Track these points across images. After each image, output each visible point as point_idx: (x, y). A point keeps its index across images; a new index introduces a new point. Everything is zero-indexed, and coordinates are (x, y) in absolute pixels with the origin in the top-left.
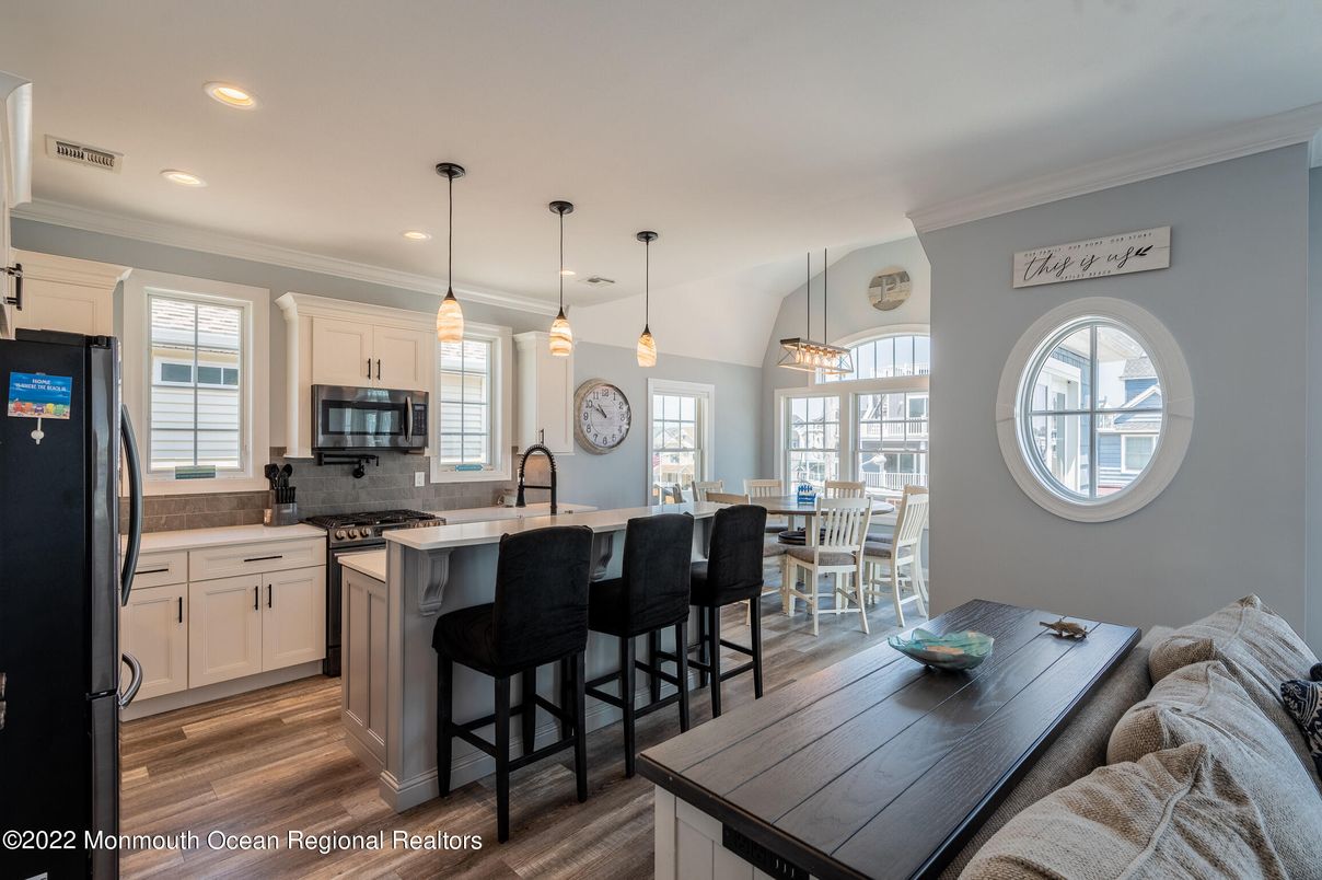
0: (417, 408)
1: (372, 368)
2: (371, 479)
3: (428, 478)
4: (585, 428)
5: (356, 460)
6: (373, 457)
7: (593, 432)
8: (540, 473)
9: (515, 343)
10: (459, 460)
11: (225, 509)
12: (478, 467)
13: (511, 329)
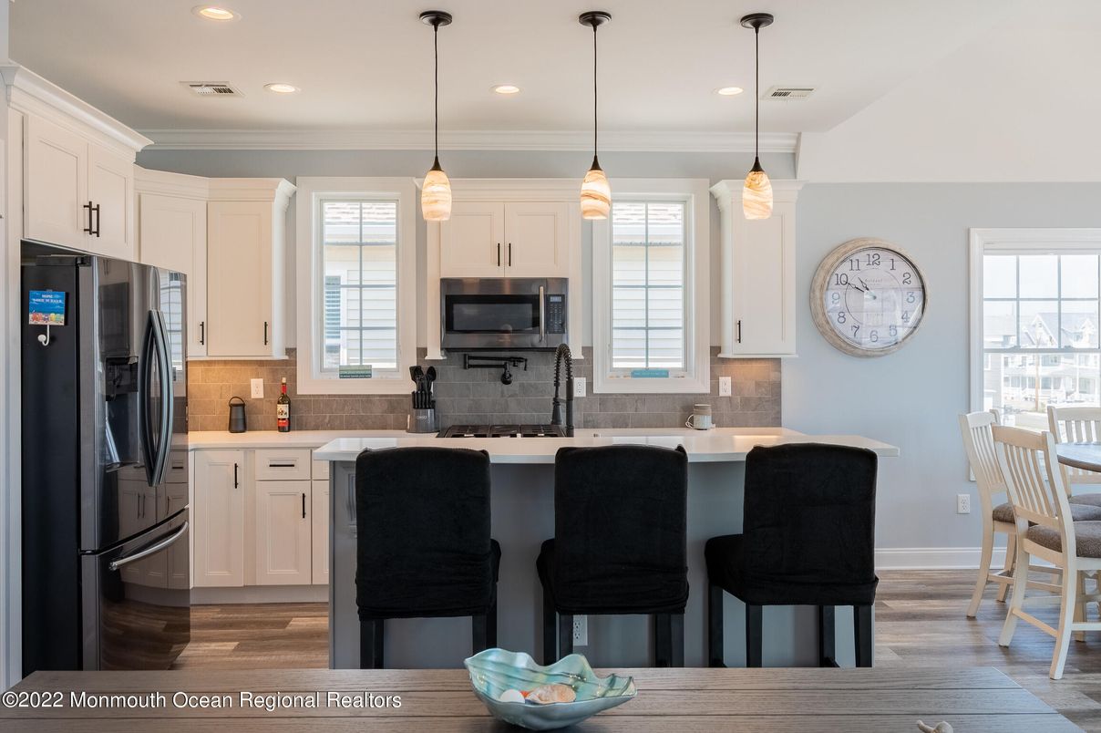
0: (553, 299)
1: (503, 253)
2: (522, 386)
3: (590, 385)
4: (834, 316)
5: (503, 363)
6: (520, 360)
7: (850, 321)
8: (758, 384)
9: (714, 199)
10: (642, 365)
11: (377, 411)
12: (663, 374)
13: (708, 180)
